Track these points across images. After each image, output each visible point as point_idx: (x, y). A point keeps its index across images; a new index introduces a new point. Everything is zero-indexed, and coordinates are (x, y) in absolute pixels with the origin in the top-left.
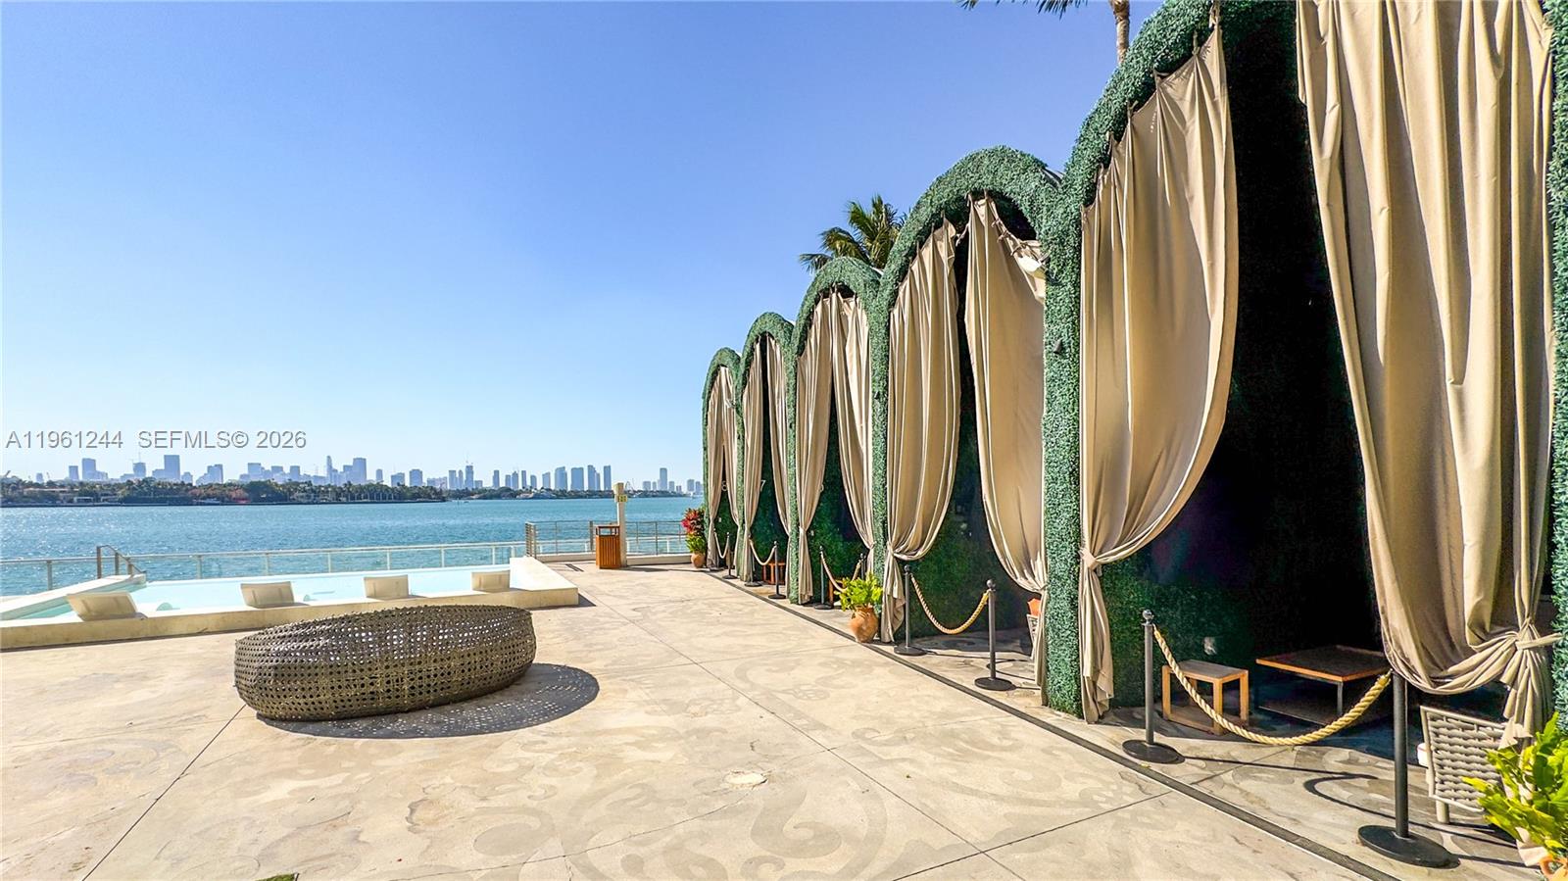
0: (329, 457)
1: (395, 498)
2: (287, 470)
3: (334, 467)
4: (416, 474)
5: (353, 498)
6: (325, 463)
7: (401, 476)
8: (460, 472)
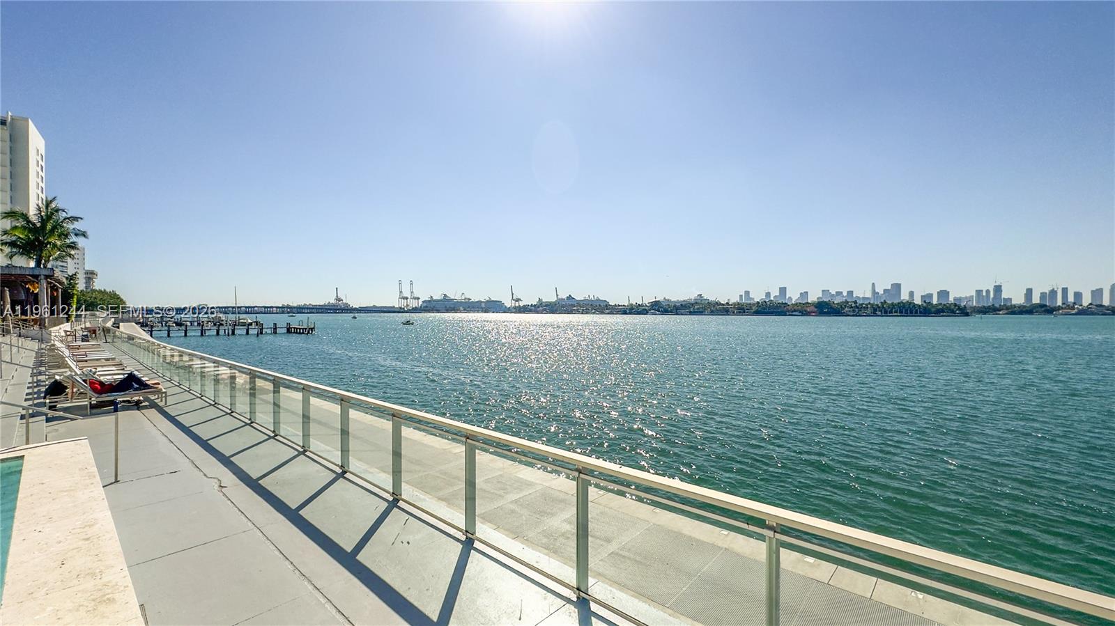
0: (873, 284)
1: (921, 313)
2: (845, 294)
3: (877, 291)
4: (943, 294)
5: (886, 312)
6: (870, 288)
7: (930, 296)
8: (988, 291)
